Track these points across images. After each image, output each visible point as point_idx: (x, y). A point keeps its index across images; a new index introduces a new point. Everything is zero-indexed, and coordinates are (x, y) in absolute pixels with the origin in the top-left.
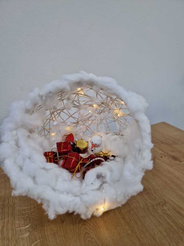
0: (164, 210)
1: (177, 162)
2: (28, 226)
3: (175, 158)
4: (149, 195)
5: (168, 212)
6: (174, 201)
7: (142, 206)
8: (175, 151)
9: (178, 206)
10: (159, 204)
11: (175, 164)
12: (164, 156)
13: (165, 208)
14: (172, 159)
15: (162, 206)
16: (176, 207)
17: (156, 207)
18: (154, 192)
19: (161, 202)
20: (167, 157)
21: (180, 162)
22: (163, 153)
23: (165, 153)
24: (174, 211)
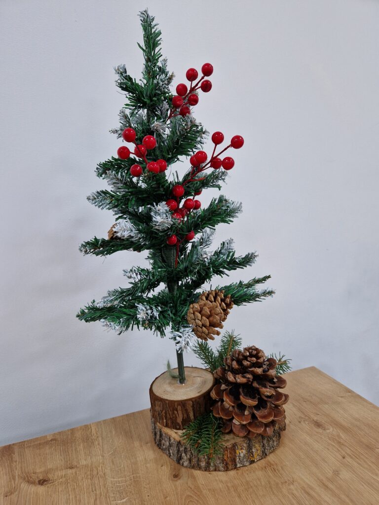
0: (290, 489)
1: (320, 430)
2: (124, 500)
3: (318, 425)
4: (275, 471)
5: (295, 492)
6: (305, 479)
7: (263, 483)
8: (320, 414)
9: (308, 485)
10: (286, 482)
11: (317, 433)
12: (304, 421)
13: (292, 487)
14: (315, 425)
15: (289, 484)
16: (305, 486)
17: (281, 486)
18: (282, 467)
19: (288, 480)
20: (307, 422)
21: (325, 430)
22: (303, 416)
23: (306, 416)
24: (302, 491)
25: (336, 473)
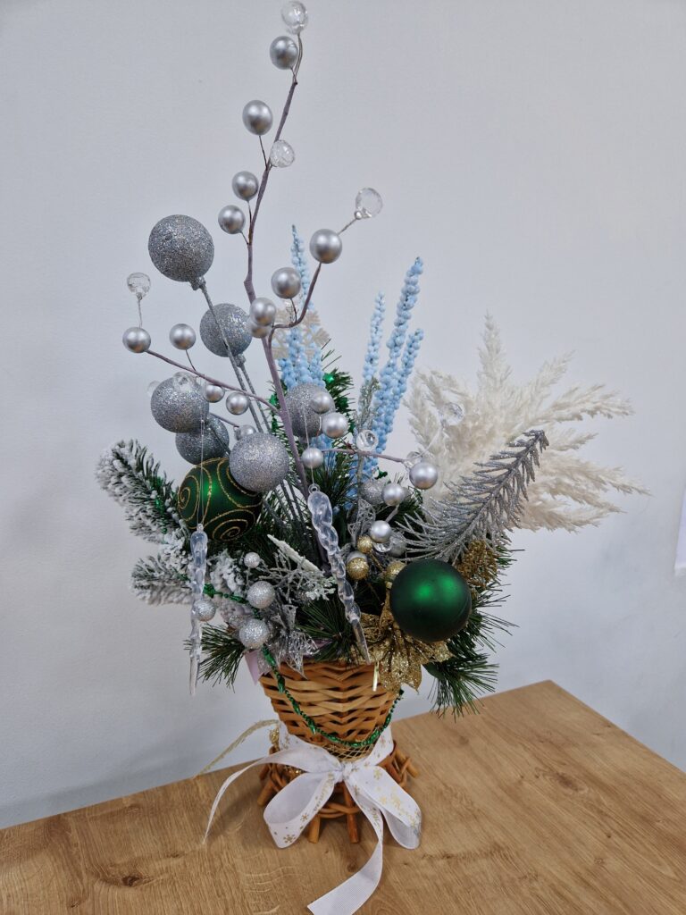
0: (533, 888)
1: (569, 791)
3: (565, 781)
4: (507, 859)
5: (541, 893)
6: (554, 873)
7: (491, 879)
8: (567, 763)
9: (560, 881)
10: (526, 877)
11: (566, 795)
12: (544, 775)
13: (535, 884)
14: (560, 782)
15: (530, 881)
16: (555, 883)
17: (519, 884)
18: (517, 853)
19: (529, 874)
20: (548, 778)
21: (576, 790)
22: (541, 767)
23: (546, 767)
24: (552, 892)
25: (600, 861)
